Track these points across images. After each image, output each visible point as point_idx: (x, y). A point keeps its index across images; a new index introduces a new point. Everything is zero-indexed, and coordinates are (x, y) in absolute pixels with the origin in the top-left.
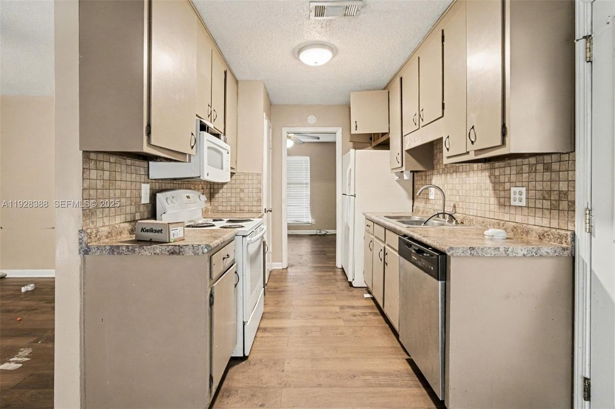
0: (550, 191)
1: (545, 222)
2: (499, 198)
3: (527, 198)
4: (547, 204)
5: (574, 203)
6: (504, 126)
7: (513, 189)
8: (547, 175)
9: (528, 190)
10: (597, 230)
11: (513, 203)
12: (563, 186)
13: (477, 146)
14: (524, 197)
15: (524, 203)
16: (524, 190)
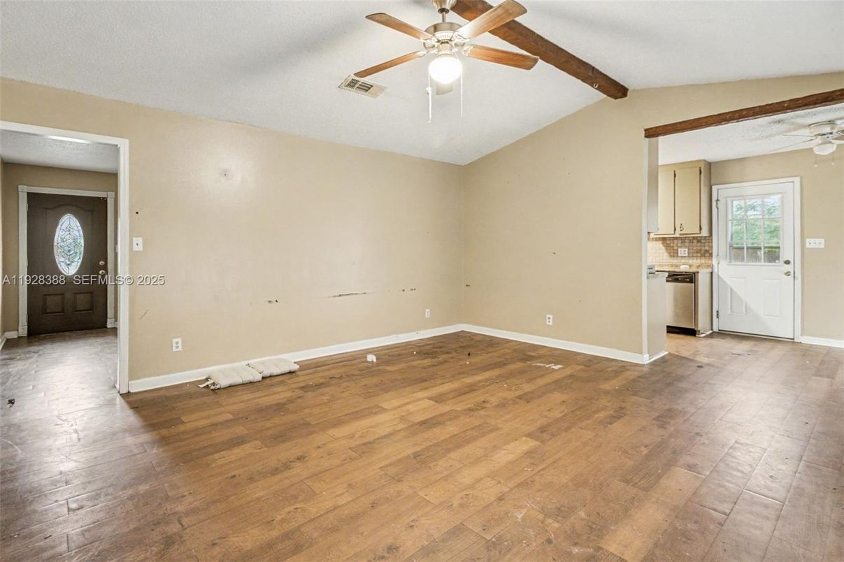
0: (701, 250)
1: (698, 261)
2: (670, 253)
3: (688, 253)
4: (699, 255)
5: (712, 254)
6: (700, 226)
7: (679, 249)
8: (699, 244)
9: (689, 250)
10: (721, 263)
11: (679, 255)
12: (707, 248)
13: (682, 232)
14: (687, 252)
15: (686, 255)
16: (686, 250)
